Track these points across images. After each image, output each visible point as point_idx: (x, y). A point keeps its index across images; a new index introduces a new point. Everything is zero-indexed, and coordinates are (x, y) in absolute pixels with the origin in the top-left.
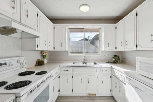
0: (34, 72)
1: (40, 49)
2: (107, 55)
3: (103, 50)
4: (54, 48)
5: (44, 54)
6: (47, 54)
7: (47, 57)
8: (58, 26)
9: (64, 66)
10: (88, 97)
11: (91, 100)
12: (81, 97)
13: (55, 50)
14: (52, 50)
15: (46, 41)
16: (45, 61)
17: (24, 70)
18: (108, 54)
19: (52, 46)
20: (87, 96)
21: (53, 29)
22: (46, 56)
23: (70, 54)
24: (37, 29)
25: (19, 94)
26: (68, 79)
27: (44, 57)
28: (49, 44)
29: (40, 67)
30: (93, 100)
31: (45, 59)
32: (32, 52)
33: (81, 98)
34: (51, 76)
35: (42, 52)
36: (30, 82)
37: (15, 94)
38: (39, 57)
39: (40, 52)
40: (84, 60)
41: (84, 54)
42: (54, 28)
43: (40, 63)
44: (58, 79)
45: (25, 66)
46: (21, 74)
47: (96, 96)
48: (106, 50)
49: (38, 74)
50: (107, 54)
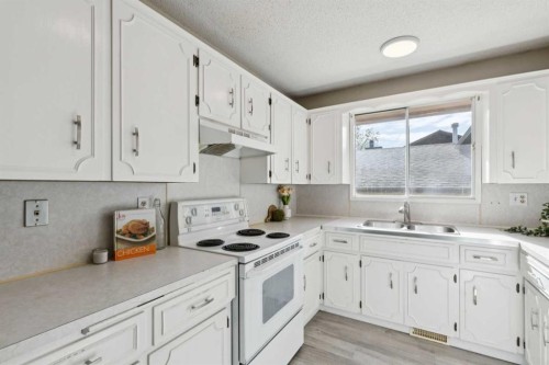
0: (263, 233)
1: (275, 180)
2: (512, 202)
3: (487, 180)
4: (309, 177)
5: (285, 194)
6: (290, 192)
7: (292, 201)
8: (321, 114)
9: (336, 228)
10: (416, 338)
11: (425, 349)
12: (389, 331)
13: (313, 182)
14: (304, 181)
15: (287, 161)
16: (288, 212)
17: (245, 226)
18: (518, 195)
19: (304, 172)
20: (411, 334)
21: (306, 125)
22: (288, 197)
23: (355, 195)
24: (268, 135)
25: (243, 258)
26: (346, 268)
27: (284, 200)
28: (295, 166)
29: (275, 224)
30: (432, 352)
31: (287, 207)
32: (259, 187)
33: (390, 335)
34: (297, 245)
35: (280, 187)
36: (256, 247)
37: (238, 257)
38: (273, 200)
39: (275, 188)
40: (407, 214)
41: (406, 197)
42: (309, 122)
43: (275, 216)
44: (320, 263)
45: (247, 219)
46: (241, 233)
47: (448, 344)
48: (500, 182)
49: (270, 236)
50: (512, 196)
